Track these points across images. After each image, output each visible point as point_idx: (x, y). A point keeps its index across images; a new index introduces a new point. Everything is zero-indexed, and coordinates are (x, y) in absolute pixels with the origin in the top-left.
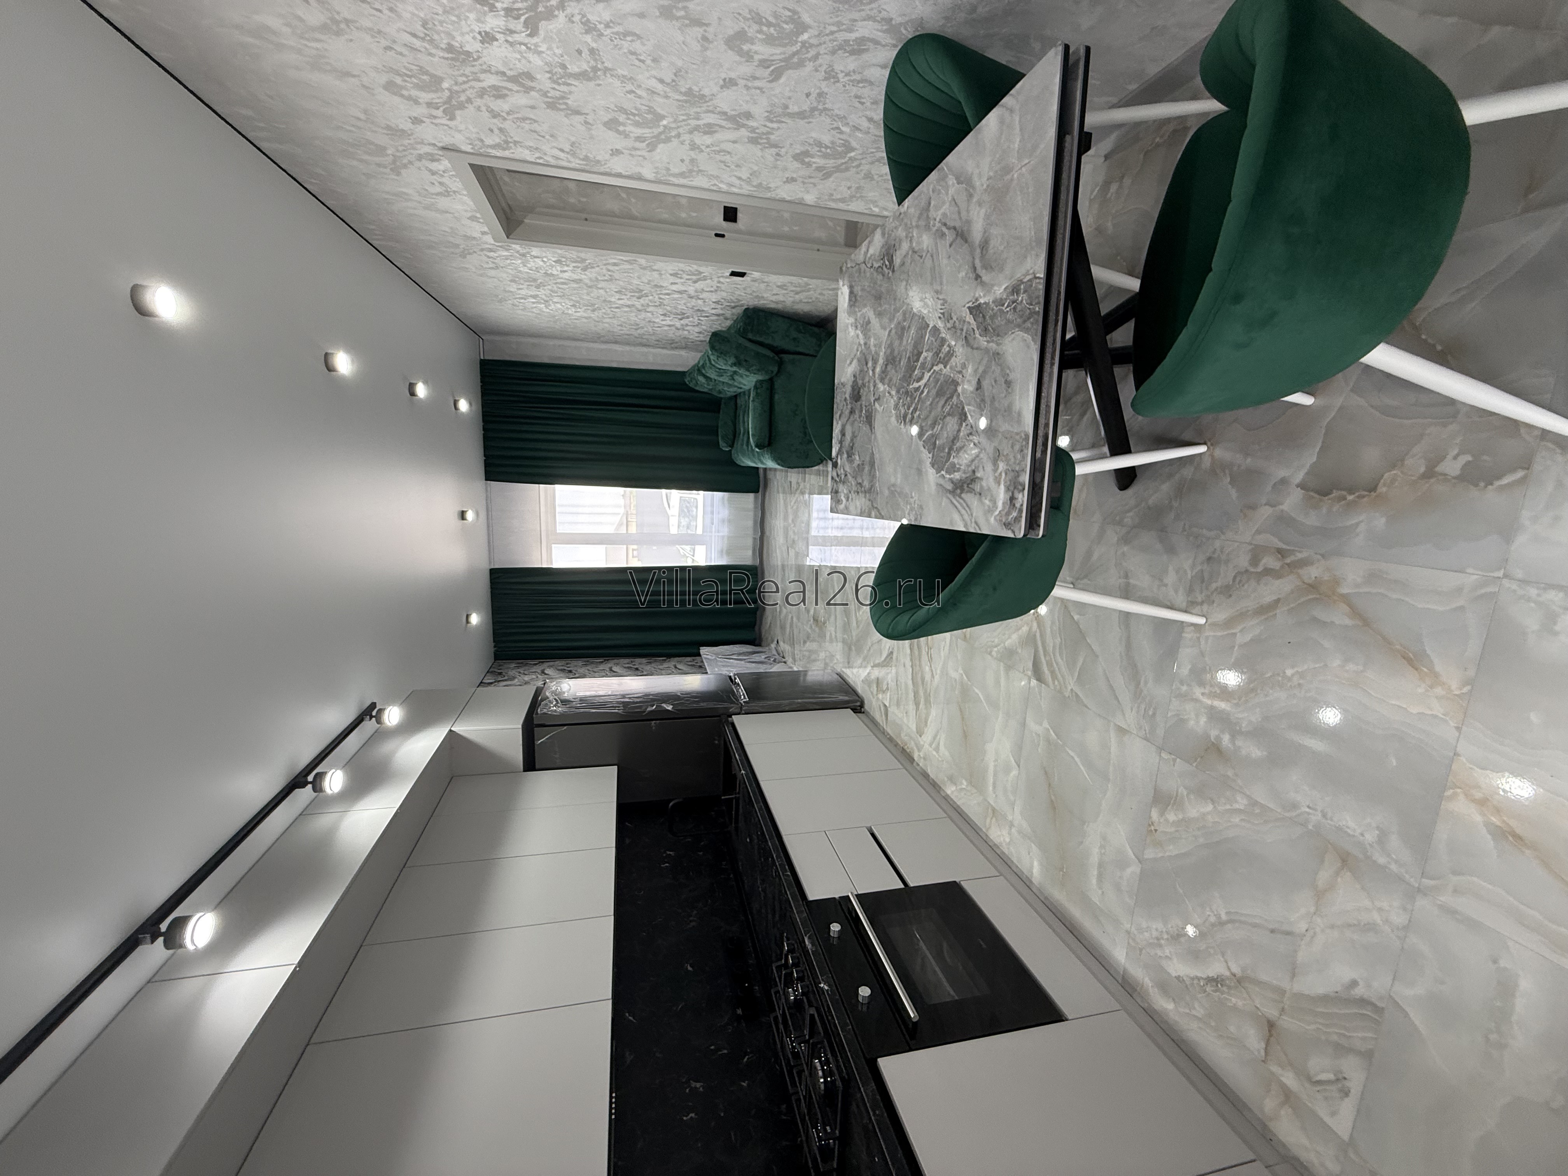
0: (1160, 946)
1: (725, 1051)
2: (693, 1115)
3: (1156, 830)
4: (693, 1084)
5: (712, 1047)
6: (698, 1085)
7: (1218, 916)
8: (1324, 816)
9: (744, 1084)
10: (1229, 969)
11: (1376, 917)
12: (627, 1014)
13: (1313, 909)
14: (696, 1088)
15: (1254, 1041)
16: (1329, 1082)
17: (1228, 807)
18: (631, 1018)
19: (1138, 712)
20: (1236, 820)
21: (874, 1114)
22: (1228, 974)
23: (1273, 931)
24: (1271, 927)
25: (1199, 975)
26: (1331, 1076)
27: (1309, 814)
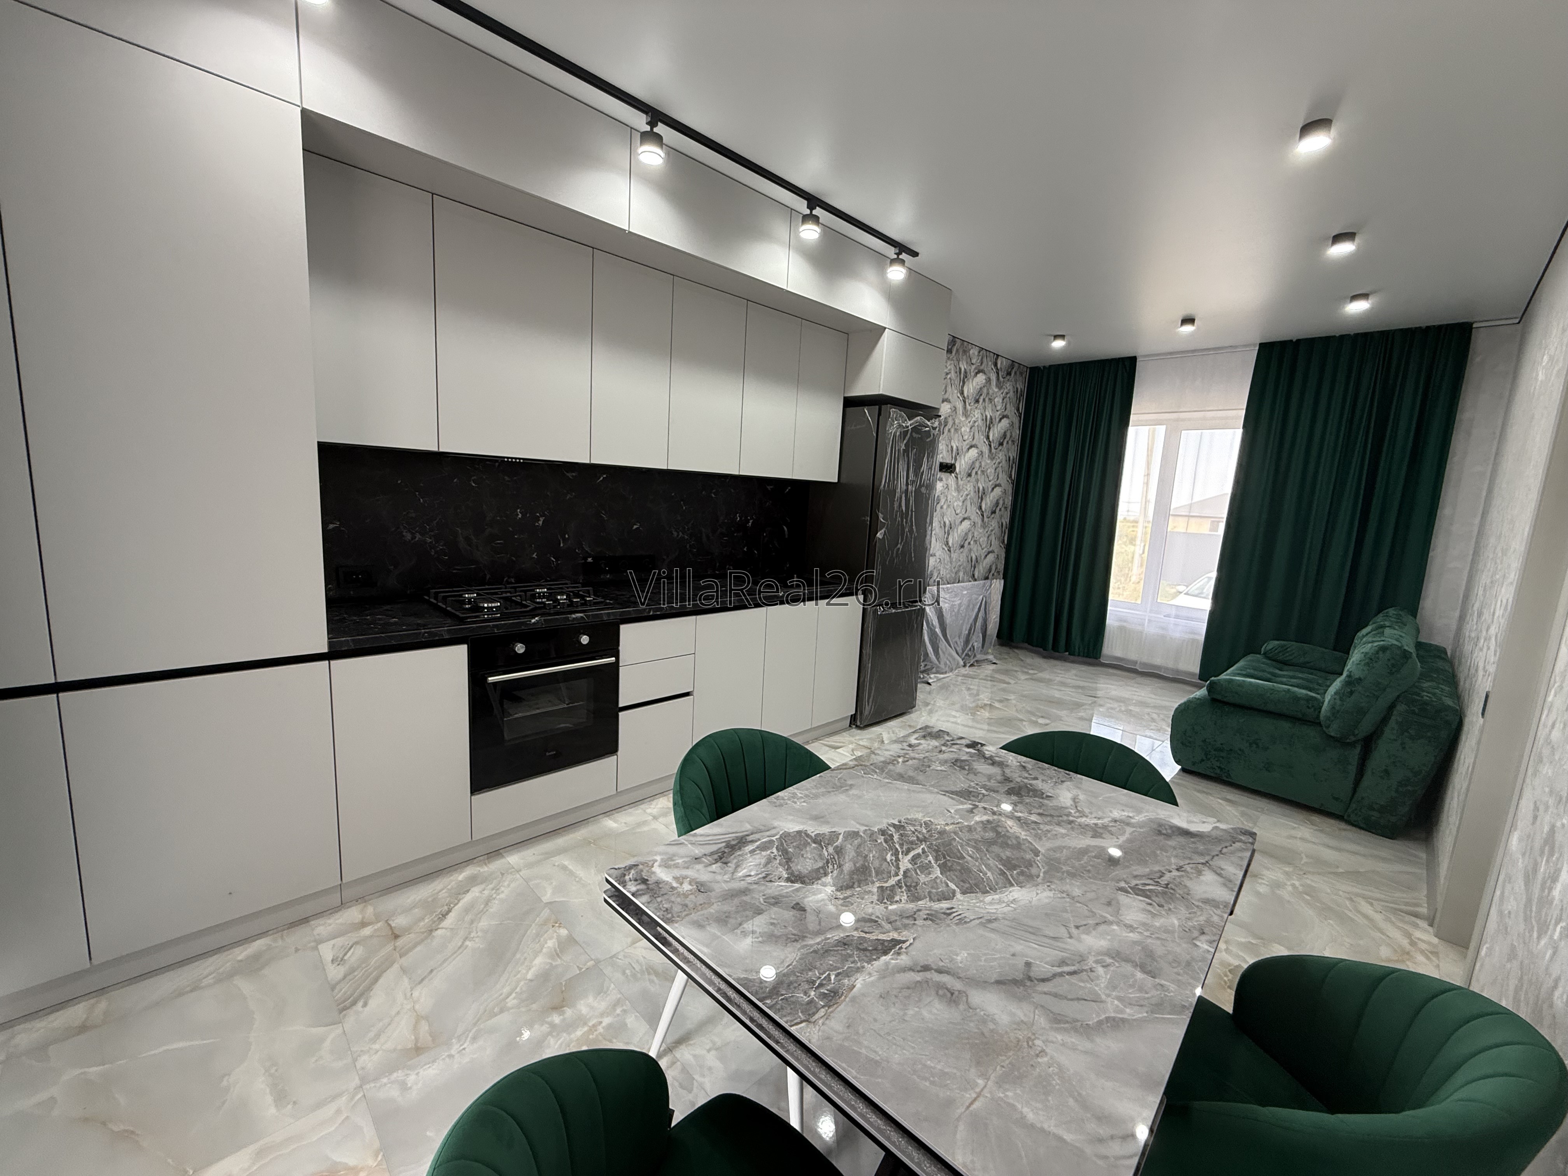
0: (493, 889)
1: (562, 545)
2: (520, 516)
3: (553, 926)
4: (542, 519)
5: (567, 536)
6: (541, 523)
7: (472, 940)
8: (451, 1056)
9: (534, 556)
10: (442, 928)
11: (376, 1046)
12: (605, 476)
13: (417, 1007)
14: (539, 520)
15: (399, 921)
16: (345, 954)
17: (518, 990)
18: (602, 478)
19: (637, 961)
20: (506, 990)
21: (425, 633)
22: (441, 926)
23: (432, 971)
24: (435, 972)
25: (456, 907)
26: (346, 958)
27: (461, 1045)
